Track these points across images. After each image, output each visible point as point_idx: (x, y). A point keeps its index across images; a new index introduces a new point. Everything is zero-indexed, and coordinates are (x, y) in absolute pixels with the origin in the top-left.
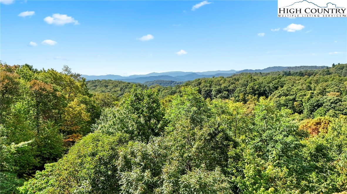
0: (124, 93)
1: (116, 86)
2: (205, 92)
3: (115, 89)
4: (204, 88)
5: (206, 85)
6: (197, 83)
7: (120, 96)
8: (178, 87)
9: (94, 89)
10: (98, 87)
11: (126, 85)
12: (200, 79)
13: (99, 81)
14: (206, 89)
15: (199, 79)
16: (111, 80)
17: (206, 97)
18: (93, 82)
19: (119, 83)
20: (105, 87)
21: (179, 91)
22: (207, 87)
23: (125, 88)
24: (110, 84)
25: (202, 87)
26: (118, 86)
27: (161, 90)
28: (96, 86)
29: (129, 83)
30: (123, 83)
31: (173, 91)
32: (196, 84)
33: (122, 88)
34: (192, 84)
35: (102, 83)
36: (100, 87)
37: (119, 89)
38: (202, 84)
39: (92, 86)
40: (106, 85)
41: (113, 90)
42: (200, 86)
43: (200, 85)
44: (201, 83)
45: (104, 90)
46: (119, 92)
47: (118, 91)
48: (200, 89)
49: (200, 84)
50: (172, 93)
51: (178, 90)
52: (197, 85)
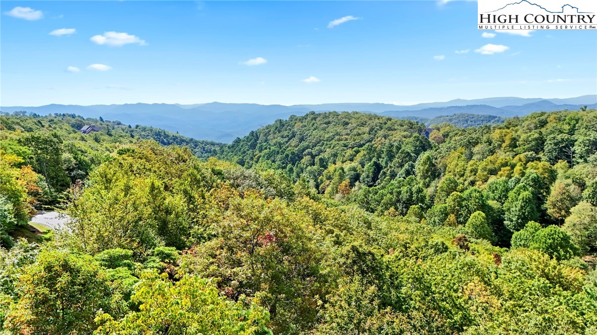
0: (376, 137)
1: (362, 123)
2: (556, 144)
3: (359, 129)
4: (552, 136)
5: (559, 127)
6: (535, 123)
7: (367, 143)
8: (485, 131)
9: (324, 129)
10: (331, 126)
11: (381, 124)
12: (545, 113)
13: (336, 114)
14: (559, 137)
15: (543, 114)
16: (357, 113)
17: (556, 157)
18: (326, 116)
19: (370, 119)
20: (344, 126)
21: (486, 140)
22: (561, 132)
23: (378, 127)
24: (353, 120)
25: (548, 131)
26: (367, 124)
27: (451, 134)
28: (329, 123)
29: (390, 119)
30: (379, 119)
31: (473, 139)
32: (532, 126)
33: (373, 129)
34: (523, 124)
35: (339, 117)
36: (335, 125)
37: (367, 129)
38: (549, 126)
39: (322, 122)
40: (345, 121)
41: (355, 132)
42: (543, 130)
43: (543, 126)
44: (547, 123)
45: (341, 130)
46: (366, 137)
47: (364, 134)
48: (542, 138)
49: (543, 124)
50: (470, 143)
51: (485, 138)
52: (536, 128)
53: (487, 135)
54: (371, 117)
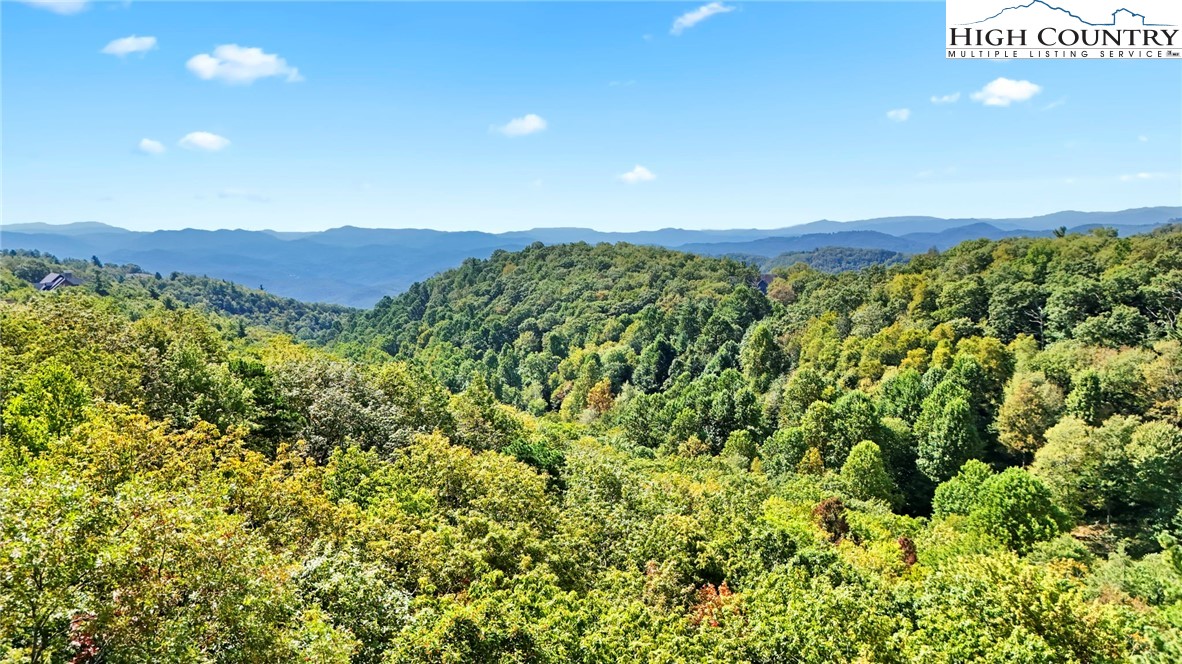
0: (663, 293)
1: (637, 266)
2: (1010, 302)
3: (630, 277)
4: (1003, 286)
5: (1014, 268)
6: (970, 262)
7: (645, 304)
8: (874, 278)
9: (561, 278)
10: (575, 270)
11: (674, 266)
12: (987, 242)
13: (585, 248)
14: (1016, 288)
15: (983, 243)
16: (626, 245)
17: (1012, 328)
18: (564, 251)
19: (652, 257)
20: (600, 270)
21: (878, 296)
22: (1019, 278)
23: (668, 273)
24: (619, 260)
25: (995, 276)
26: (647, 266)
27: (809, 286)
28: (571, 265)
29: (691, 258)
30: (669, 256)
31: (852, 294)
32: (965, 266)
33: (659, 277)
34: (946, 264)
35: (592, 253)
36: (583, 269)
37: (645, 277)
38: (997, 267)
39: (557, 264)
40: (602, 262)
41: (622, 283)
42: (985, 275)
43: (983, 268)
44: (992, 260)
45: (595, 280)
46: (644, 292)
47: (641, 286)
48: (983, 291)
49: (985, 262)
50: (846, 302)
51: (874, 292)
52: (972, 270)
53: (879, 286)
54: (654, 253)
